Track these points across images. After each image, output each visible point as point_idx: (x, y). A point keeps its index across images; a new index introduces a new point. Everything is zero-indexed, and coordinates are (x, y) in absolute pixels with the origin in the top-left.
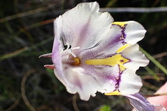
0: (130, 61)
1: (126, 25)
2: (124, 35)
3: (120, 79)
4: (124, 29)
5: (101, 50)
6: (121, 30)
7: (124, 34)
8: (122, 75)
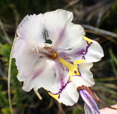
0: (80, 75)
1: (91, 43)
2: (87, 51)
3: (65, 86)
4: (89, 45)
5: (71, 55)
6: (87, 45)
7: (87, 49)
8: (68, 84)
